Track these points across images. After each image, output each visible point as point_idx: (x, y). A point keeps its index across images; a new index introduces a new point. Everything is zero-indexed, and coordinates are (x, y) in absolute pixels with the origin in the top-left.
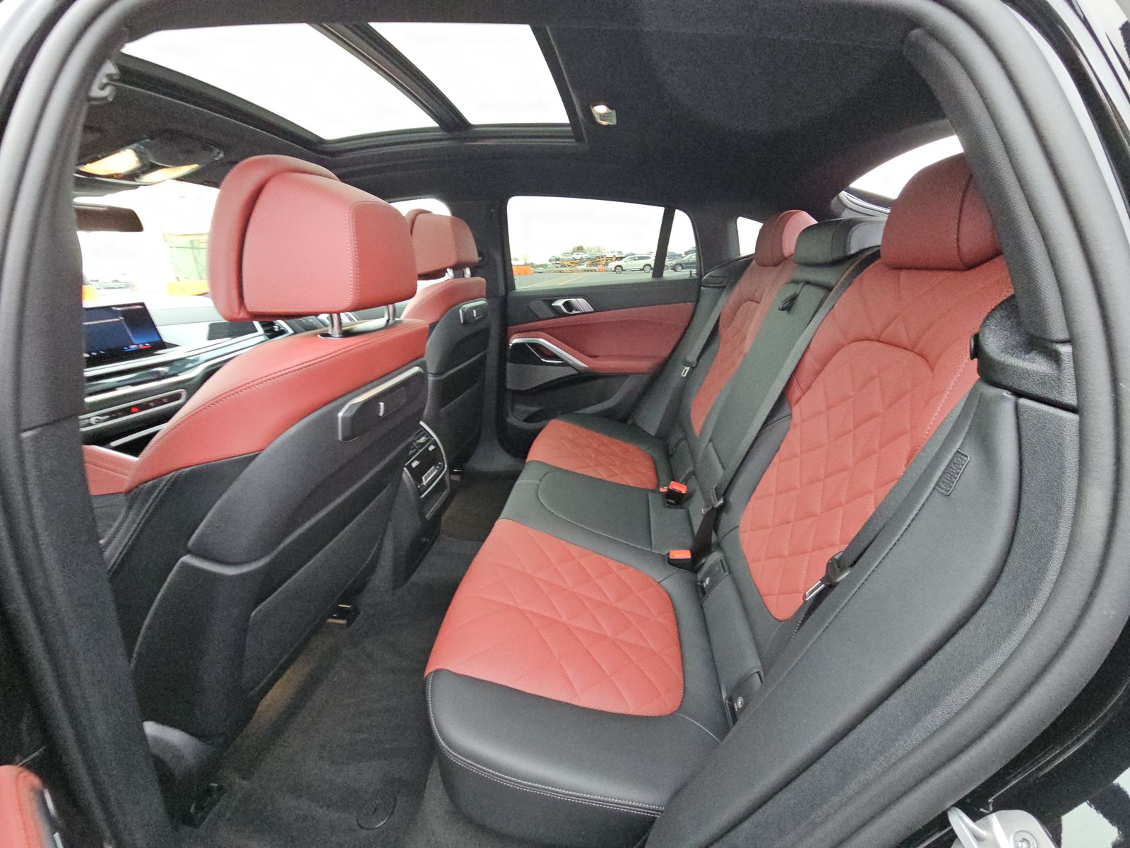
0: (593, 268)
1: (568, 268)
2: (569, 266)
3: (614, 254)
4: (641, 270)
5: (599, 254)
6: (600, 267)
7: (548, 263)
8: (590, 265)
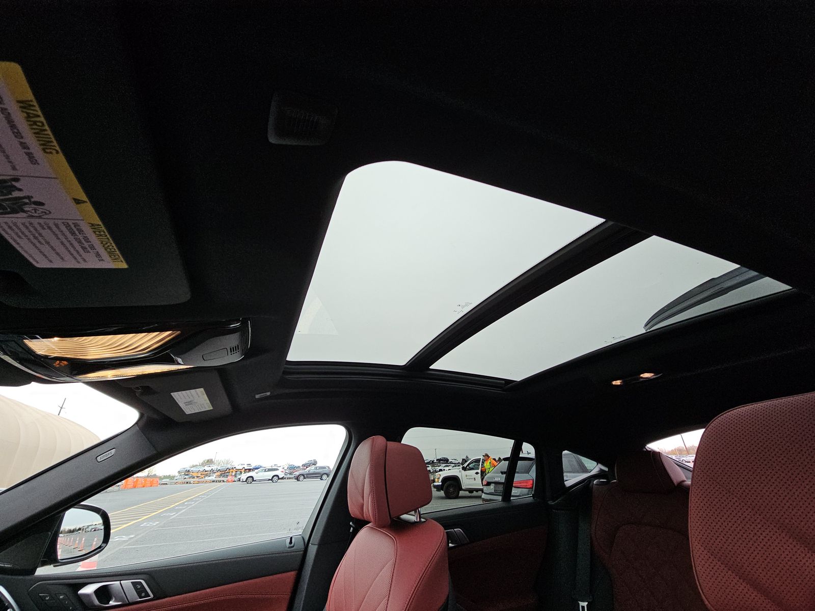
0: (222, 479)
1: (196, 479)
2: (198, 477)
3: (243, 466)
4: (269, 480)
5: (229, 466)
6: (230, 478)
7: (177, 474)
8: (219, 476)
